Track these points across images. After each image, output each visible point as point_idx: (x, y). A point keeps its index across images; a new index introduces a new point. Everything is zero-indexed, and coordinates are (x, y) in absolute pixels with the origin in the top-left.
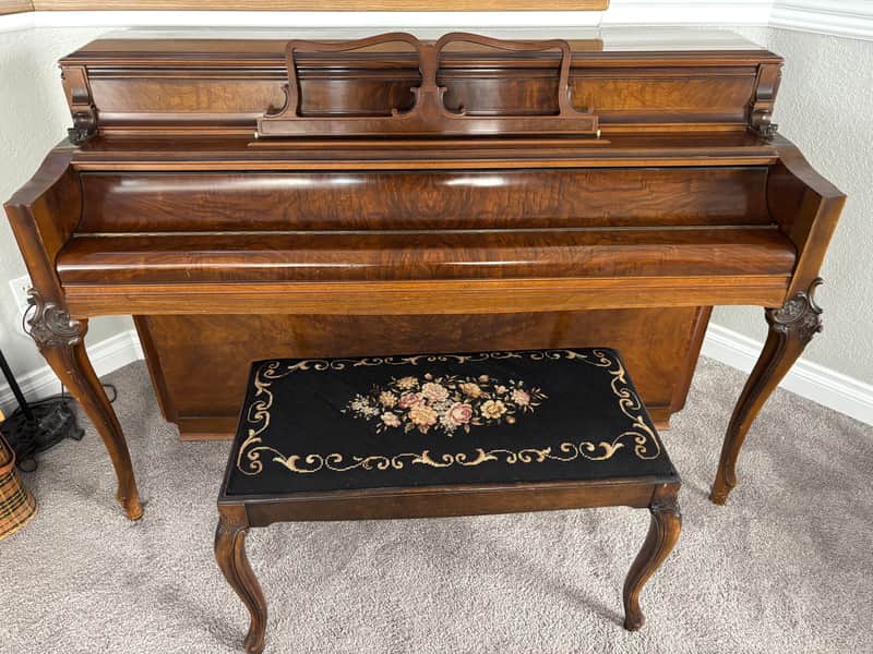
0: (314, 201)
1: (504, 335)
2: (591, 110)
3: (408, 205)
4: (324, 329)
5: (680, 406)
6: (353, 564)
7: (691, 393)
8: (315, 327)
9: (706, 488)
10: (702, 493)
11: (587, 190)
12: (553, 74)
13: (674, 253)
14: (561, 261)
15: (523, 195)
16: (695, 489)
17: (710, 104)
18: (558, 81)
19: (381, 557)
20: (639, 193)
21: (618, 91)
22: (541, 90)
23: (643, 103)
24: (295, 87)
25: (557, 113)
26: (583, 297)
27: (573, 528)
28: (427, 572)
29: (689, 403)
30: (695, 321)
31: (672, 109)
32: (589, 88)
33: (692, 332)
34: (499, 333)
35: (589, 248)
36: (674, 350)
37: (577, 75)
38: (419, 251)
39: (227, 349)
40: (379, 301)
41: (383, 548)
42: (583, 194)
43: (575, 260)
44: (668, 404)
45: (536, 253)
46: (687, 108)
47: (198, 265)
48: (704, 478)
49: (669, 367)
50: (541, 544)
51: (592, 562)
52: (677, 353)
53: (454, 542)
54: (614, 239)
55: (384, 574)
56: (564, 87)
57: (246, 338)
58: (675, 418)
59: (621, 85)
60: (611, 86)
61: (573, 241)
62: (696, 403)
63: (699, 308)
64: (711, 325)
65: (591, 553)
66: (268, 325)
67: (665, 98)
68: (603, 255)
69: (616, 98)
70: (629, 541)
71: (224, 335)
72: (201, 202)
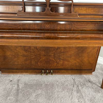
0: (26, 26)
1: (62, 55)
2: (77, 12)
3: (43, 27)
4: (28, 53)
5: (94, 71)
6: (31, 98)
7: (96, 69)
8: (26, 52)
9: (100, 86)
10: (99, 86)
11: (76, 25)
12: (70, 6)
13: (93, 35)
14: (72, 37)
15: (65, 26)
16: (98, 86)
17: (98, 12)
18: (71, 7)
19: (36, 97)
20: (86, 26)
21: (82, 10)
22: (68, 9)
23: (86, 12)
24: (24, 7)
25: (71, 12)
26: (76, 44)
27: (74, 92)
28: (45, 100)
29: (96, 70)
30: (97, 54)
31: (92, 13)
32: (77, 9)
33: (96, 56)
34: (61, 54)
35: (77, 34)
36: (93, 59)
37: (74, 6)
38: (44, 34)
39: (11, 56)
40: (37, 43)
41: (37, 95)
42: (76, 26)
43: (74, 36)
44: (92, 70)
45: (67, 35)
46: (94, 13)
47: (2, 35)
48: (99, 84)
49: (92, 62)
50: (68, 95)
51: (78, 99)
52: (94, 60)
53: (51, 94)
54: (81, 33)
55: (37, 100)
56: (72, 8)
57: (14, 54)
58: (93, 73)
59: (82, 8)
60: (80, 8)
61: (74, 33)
62: (97, 70)
63: (98, 47)
64: (99, 57)
65: (78, 97)
66: (18, 52)
67: (90, 11)
68: (80, 36)
69: (81, 11)
70: (85, 95)
71: (10, 53)
72: (5, 26)
